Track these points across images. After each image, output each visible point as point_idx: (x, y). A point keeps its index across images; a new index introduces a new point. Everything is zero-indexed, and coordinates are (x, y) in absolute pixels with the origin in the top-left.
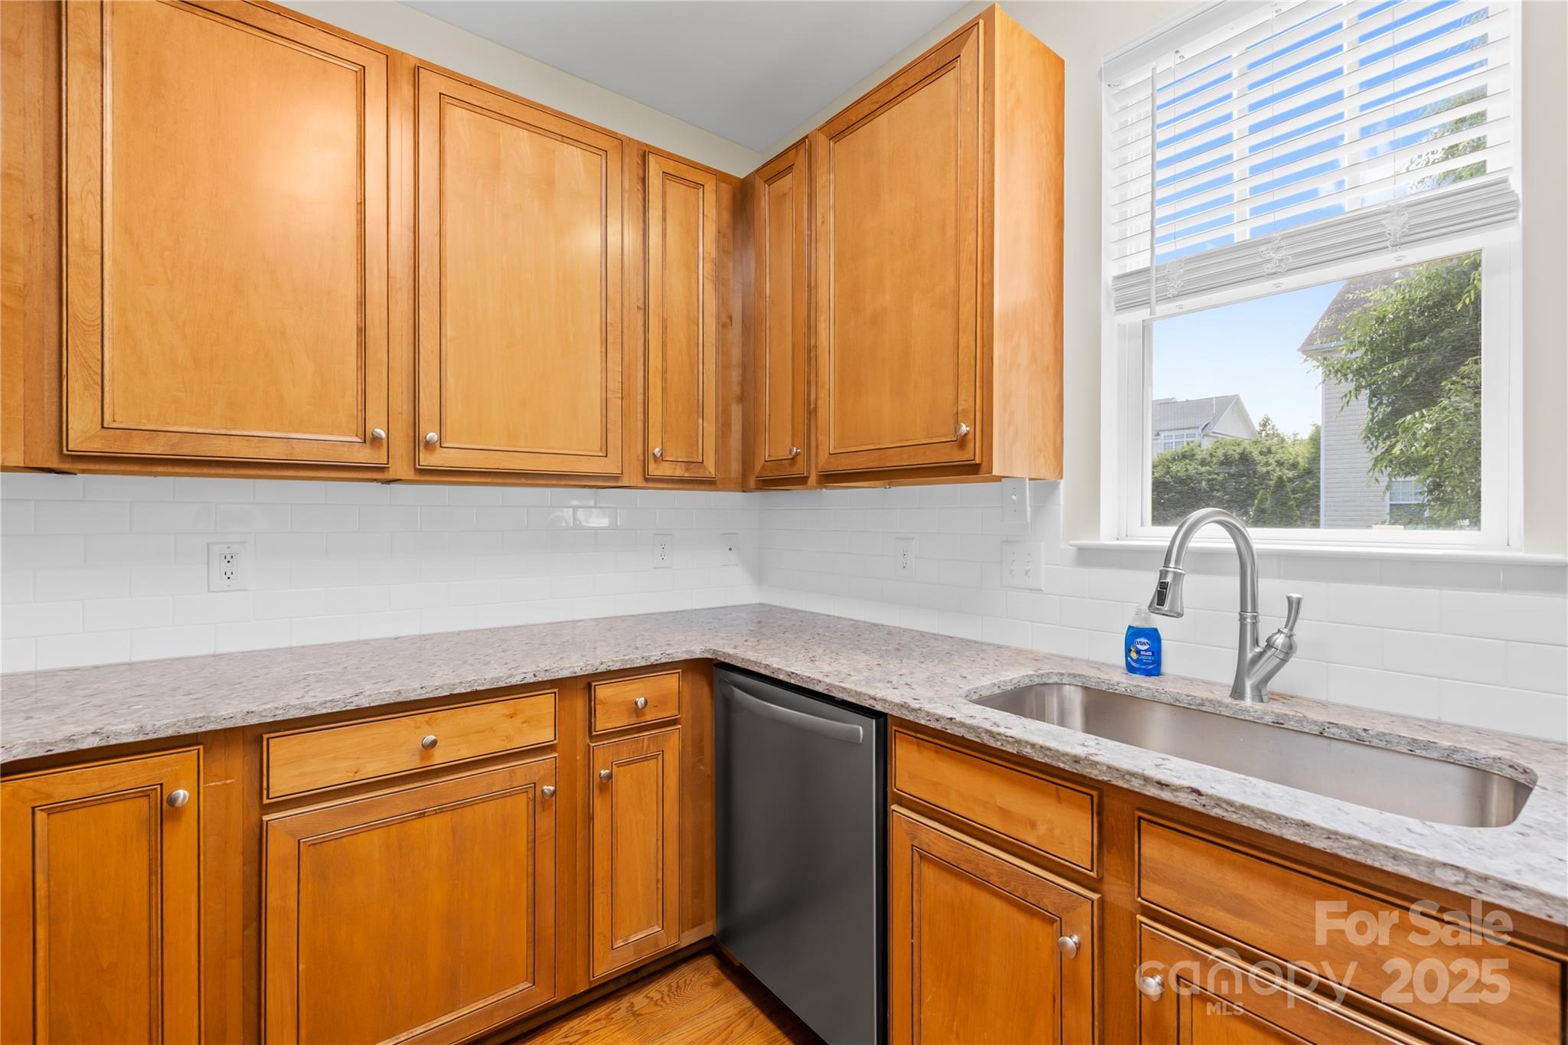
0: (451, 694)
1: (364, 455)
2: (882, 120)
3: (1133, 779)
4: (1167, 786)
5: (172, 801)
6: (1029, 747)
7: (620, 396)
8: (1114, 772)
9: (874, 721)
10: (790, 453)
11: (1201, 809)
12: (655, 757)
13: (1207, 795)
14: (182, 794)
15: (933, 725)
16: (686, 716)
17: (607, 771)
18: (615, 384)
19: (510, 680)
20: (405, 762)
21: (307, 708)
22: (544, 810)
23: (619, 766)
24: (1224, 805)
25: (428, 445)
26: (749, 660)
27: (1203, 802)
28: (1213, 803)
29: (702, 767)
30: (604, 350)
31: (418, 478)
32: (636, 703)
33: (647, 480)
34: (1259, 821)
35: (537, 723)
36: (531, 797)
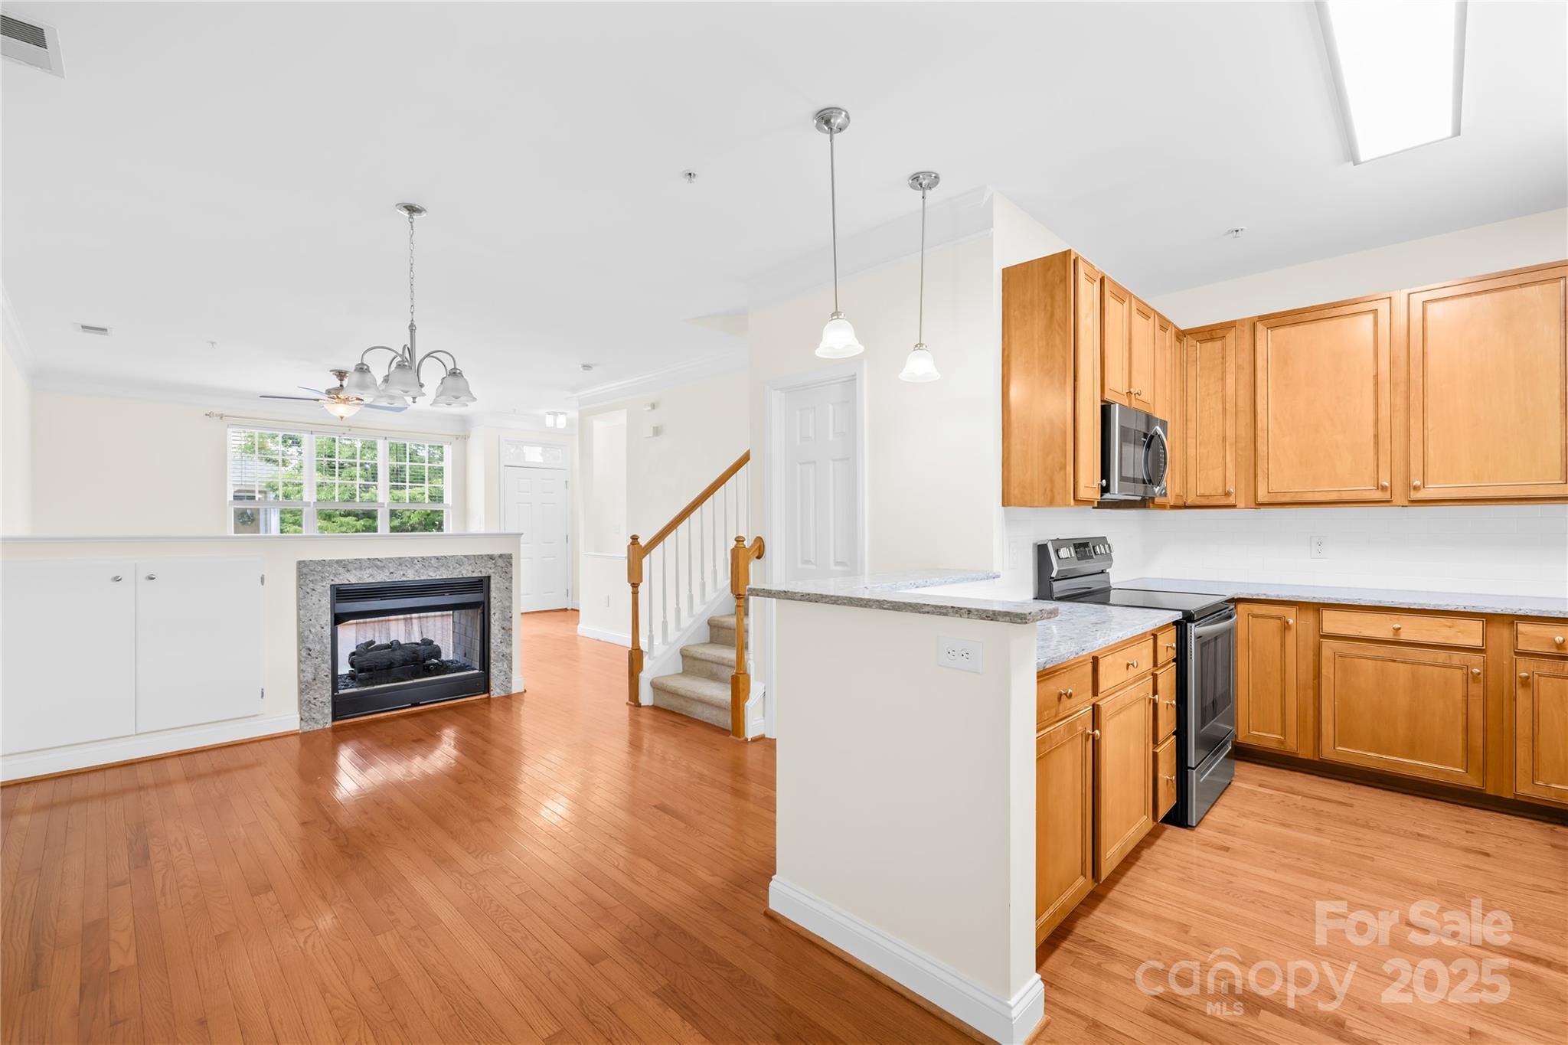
1: (1379, 495)
5: (1288, 623)
14: (1291, 621)
17: (1528, 674)
20: (1386, 634)
21: (1337, 600)
22: (1474, 681)
23: (1540, 675)
25: (1416, 488)
31: (1410, 504)
32: (1555, 639)
35: (1471, 634)
36: (1465, 672)
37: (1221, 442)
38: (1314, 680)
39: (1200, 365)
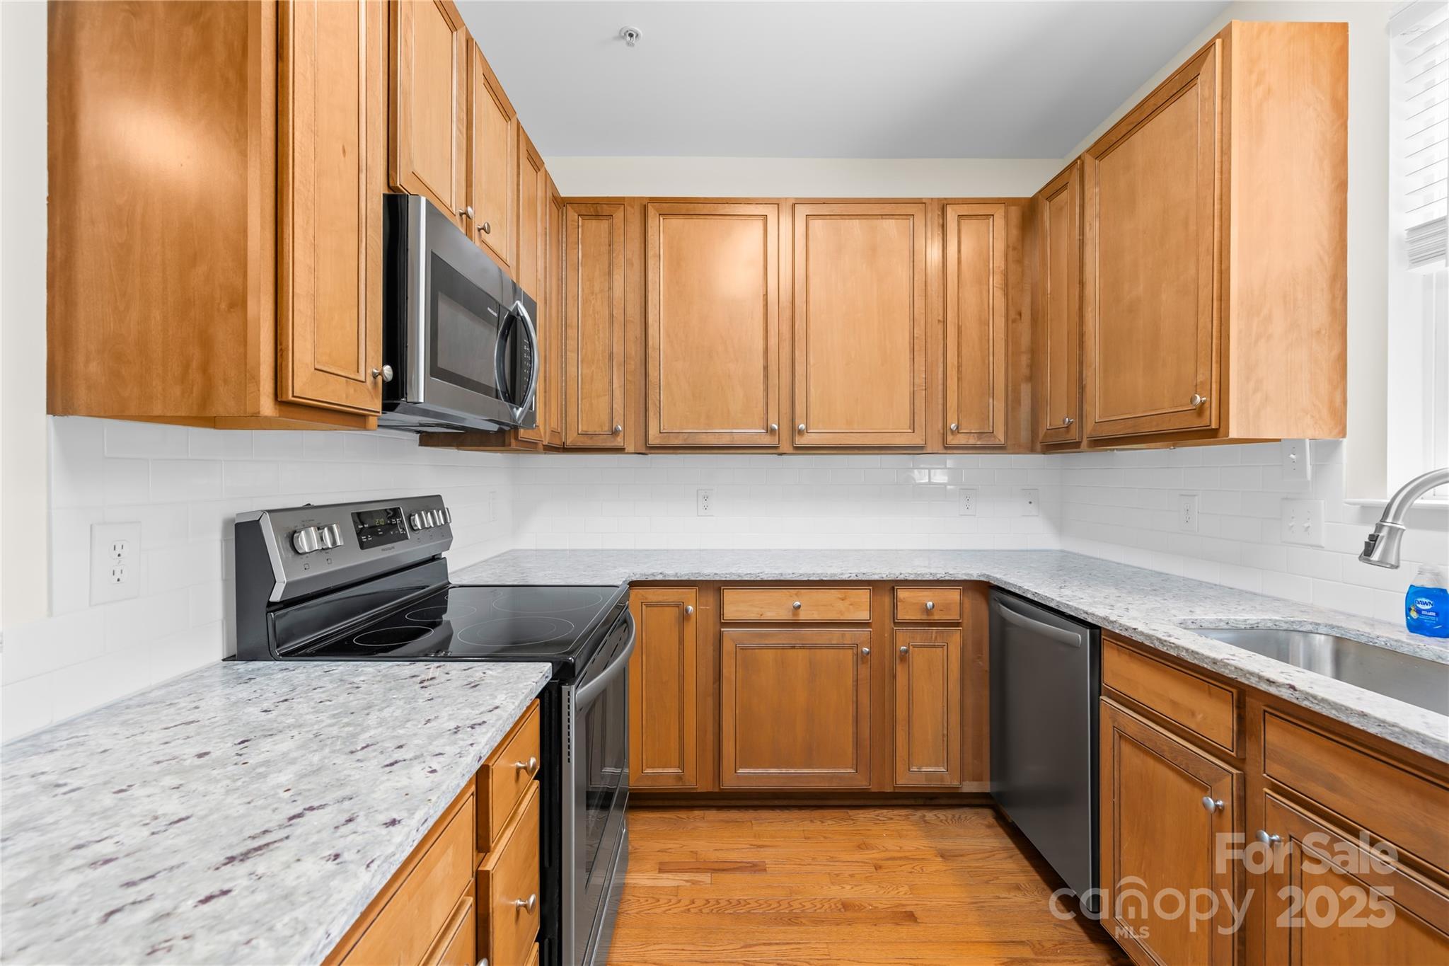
0: (809, 580)
1: (767, 440)
2: (1137, 137)
3: (1251, 677)
4: (1274, 682)
5: (687, 611)
6: (1184, 651)
7: (924, 388)
8: (1239, 672)
9: (1088, 631)
10: (1064, 423)
11: (1295, 701)
12: (942, 647)
13: (1300, 691)
14: (690, 608)
15: (1124, 633)
16: (968, 621)
17: (905, 648)
18: (920, 379)
19: (841, 576)
20: (784, 615)
21: (739, 576)
22: (863, 663)
23: (914, 646)
24: (1311, 699)
25: (800, 432)
26: (1009, 583)
27: (1297, 696)
28: (1303, 696)
29: (980, 663)
30: (912, 357)
31: (795, 452)
32: (926, 604)
33: (946, 448)
34: (1334, 712)
35: (858, 607)
36: (855, 653)
37: (607, 360)
38: (714, 683)
39: (582, 249)
